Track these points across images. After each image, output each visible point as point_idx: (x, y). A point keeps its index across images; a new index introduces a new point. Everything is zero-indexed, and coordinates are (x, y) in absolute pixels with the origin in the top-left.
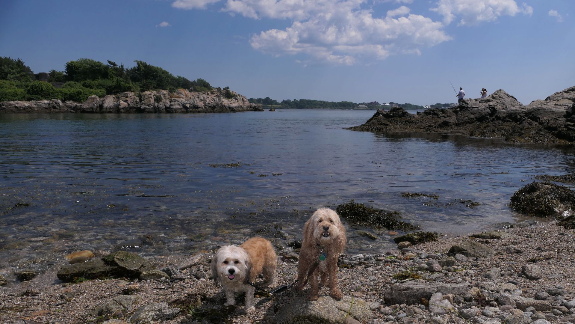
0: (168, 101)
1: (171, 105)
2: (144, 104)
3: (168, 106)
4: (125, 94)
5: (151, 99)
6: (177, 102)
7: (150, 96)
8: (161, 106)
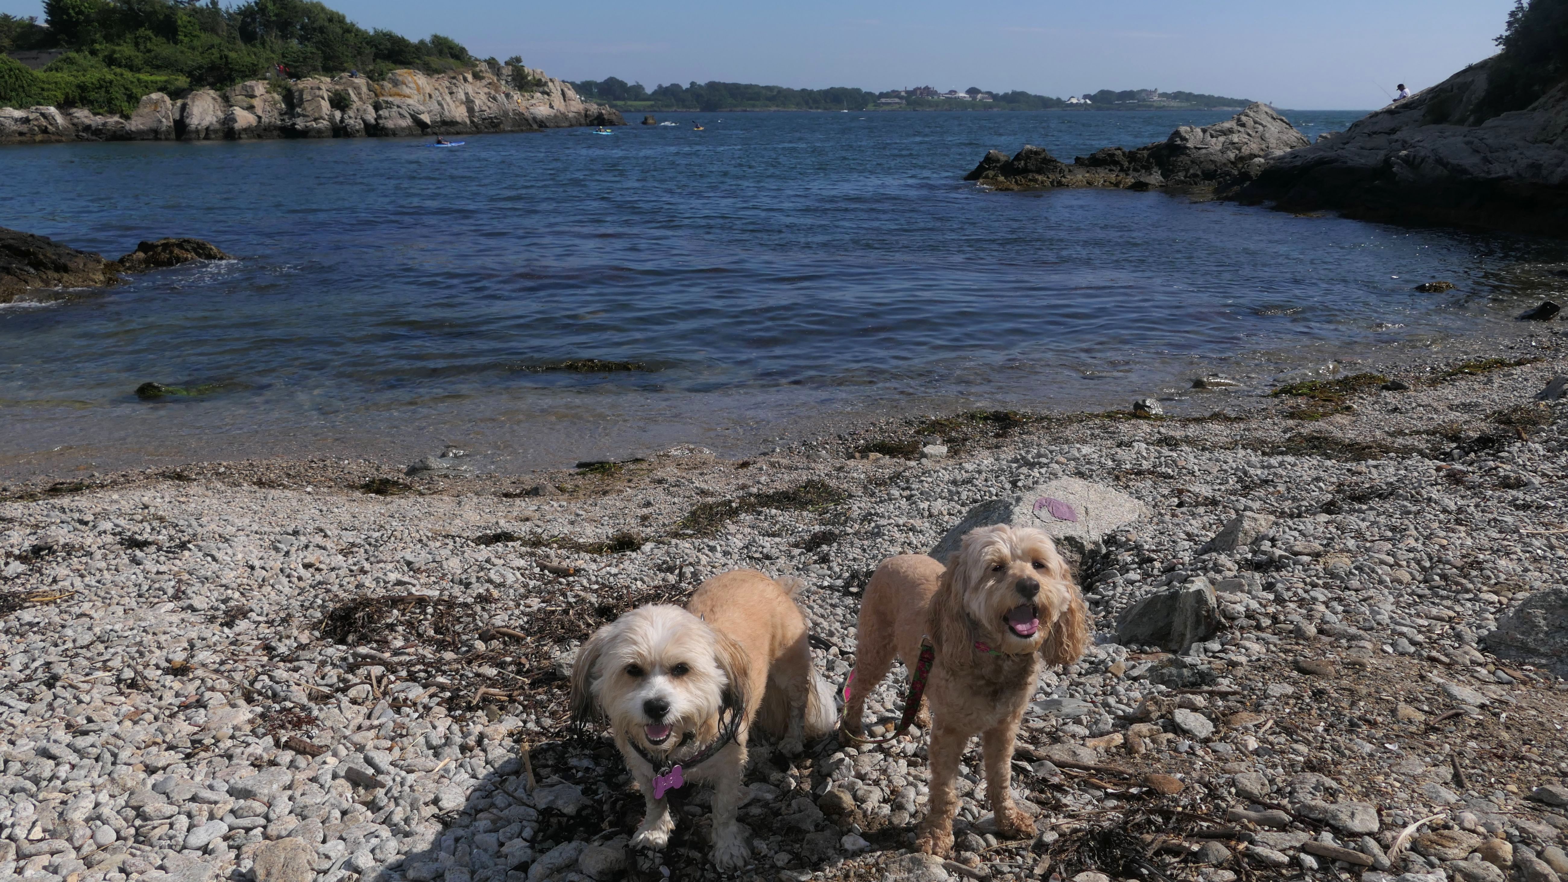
0: (371, 109)
1: (379, 117)
2: (304, 116)
3: (373, 121)
4: (244, 88)
5: (323, 102)
6: (395, 109)
7: (317, 92)
8: (352, 122)
